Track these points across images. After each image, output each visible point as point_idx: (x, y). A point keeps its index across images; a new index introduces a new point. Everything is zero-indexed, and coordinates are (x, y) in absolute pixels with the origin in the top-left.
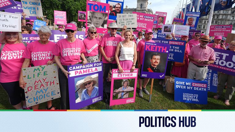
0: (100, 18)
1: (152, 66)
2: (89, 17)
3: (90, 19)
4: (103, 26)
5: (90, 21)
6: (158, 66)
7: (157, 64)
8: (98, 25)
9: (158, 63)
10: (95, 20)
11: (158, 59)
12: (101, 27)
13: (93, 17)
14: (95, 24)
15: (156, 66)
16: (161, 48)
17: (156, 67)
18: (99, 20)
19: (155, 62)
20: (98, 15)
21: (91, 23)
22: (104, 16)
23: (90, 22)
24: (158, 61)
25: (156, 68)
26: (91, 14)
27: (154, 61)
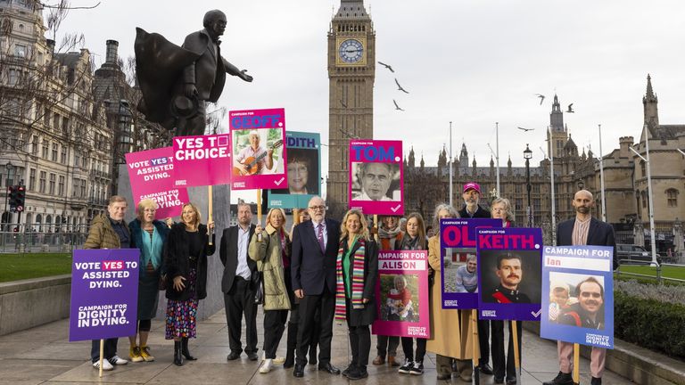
0: (381, 177)
1: (504, 285)
2: (357, 175)
3: (358, 181)
4: (389, 194)
5: (358, 185)
6: (520, 285)
7: (515, 281)
8: (378, 195)
9: (518, 277)
10: (369, 181)
11: (516, 268)
12: (385, 199)
13: (364, 174)
14: (371, 193)
15: (514, 285)
16: (518, 239)
17: (514, 288)
18: (378, 182)
19: (509, 277)
20: (378, 169)
21: (360, 190)
22: (392, 171)
23: (359, 187)
24: (519, 273)
25: (515, 292)
26: (359, 169)
27: (507, 273)
